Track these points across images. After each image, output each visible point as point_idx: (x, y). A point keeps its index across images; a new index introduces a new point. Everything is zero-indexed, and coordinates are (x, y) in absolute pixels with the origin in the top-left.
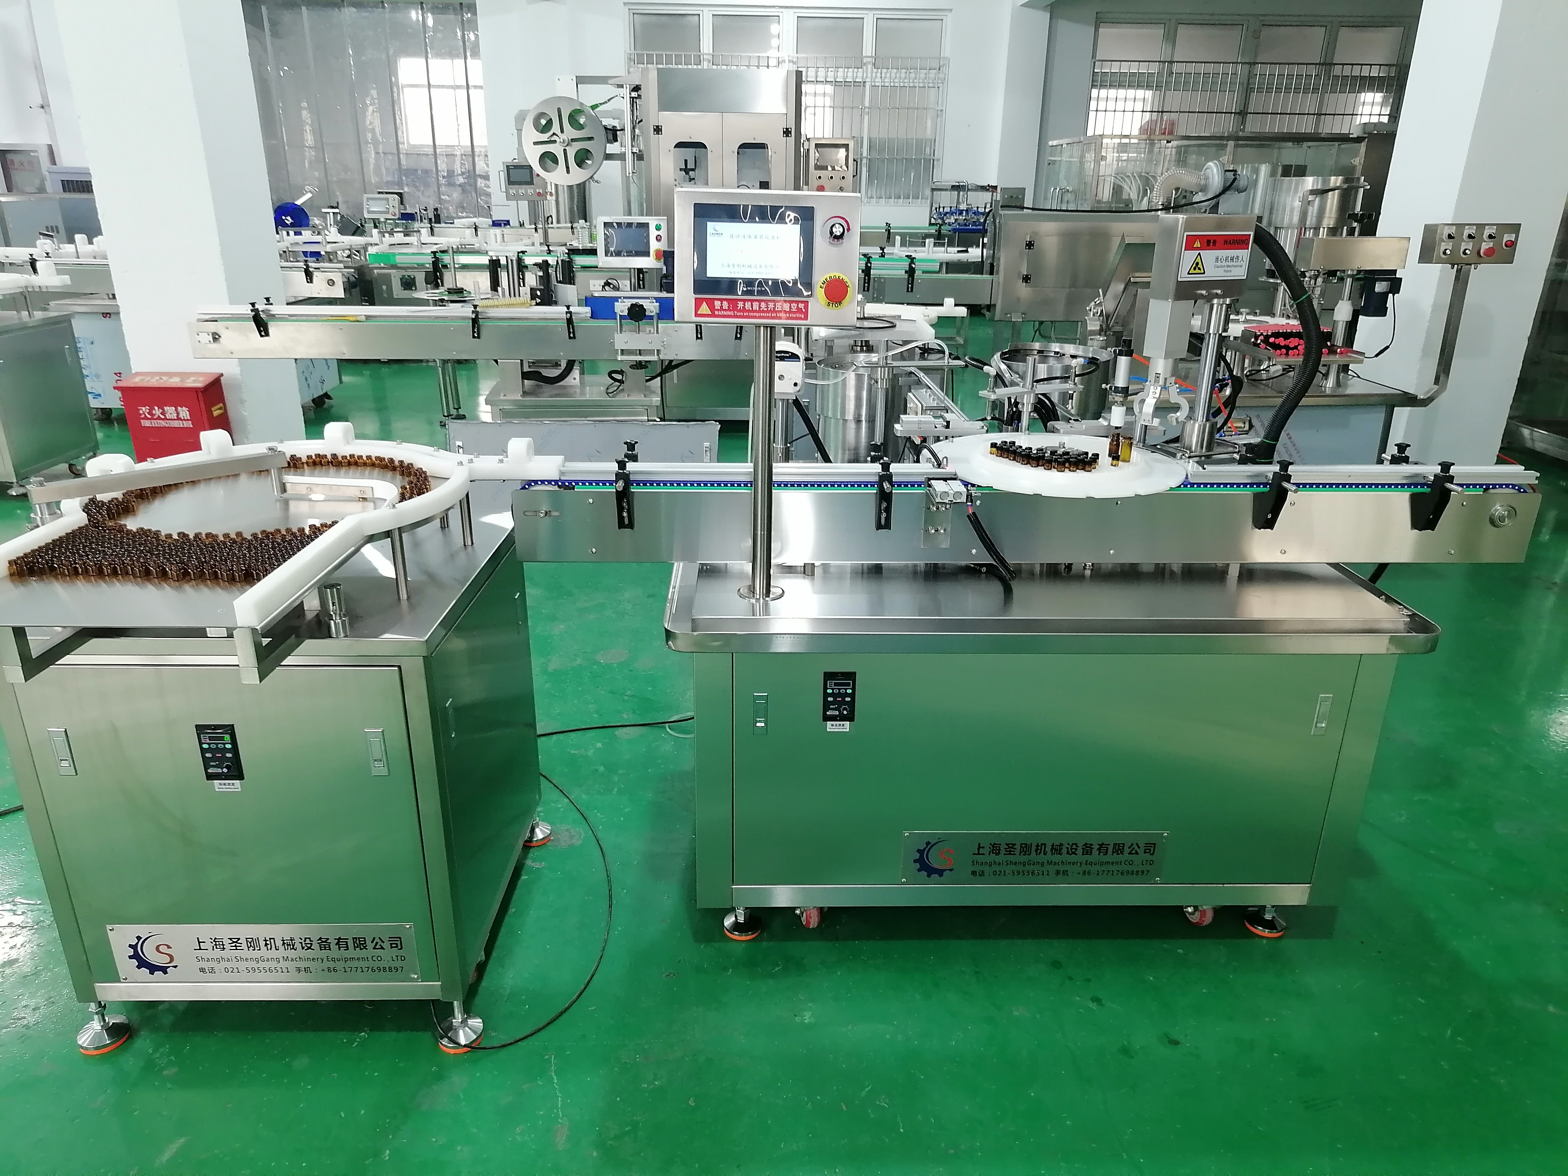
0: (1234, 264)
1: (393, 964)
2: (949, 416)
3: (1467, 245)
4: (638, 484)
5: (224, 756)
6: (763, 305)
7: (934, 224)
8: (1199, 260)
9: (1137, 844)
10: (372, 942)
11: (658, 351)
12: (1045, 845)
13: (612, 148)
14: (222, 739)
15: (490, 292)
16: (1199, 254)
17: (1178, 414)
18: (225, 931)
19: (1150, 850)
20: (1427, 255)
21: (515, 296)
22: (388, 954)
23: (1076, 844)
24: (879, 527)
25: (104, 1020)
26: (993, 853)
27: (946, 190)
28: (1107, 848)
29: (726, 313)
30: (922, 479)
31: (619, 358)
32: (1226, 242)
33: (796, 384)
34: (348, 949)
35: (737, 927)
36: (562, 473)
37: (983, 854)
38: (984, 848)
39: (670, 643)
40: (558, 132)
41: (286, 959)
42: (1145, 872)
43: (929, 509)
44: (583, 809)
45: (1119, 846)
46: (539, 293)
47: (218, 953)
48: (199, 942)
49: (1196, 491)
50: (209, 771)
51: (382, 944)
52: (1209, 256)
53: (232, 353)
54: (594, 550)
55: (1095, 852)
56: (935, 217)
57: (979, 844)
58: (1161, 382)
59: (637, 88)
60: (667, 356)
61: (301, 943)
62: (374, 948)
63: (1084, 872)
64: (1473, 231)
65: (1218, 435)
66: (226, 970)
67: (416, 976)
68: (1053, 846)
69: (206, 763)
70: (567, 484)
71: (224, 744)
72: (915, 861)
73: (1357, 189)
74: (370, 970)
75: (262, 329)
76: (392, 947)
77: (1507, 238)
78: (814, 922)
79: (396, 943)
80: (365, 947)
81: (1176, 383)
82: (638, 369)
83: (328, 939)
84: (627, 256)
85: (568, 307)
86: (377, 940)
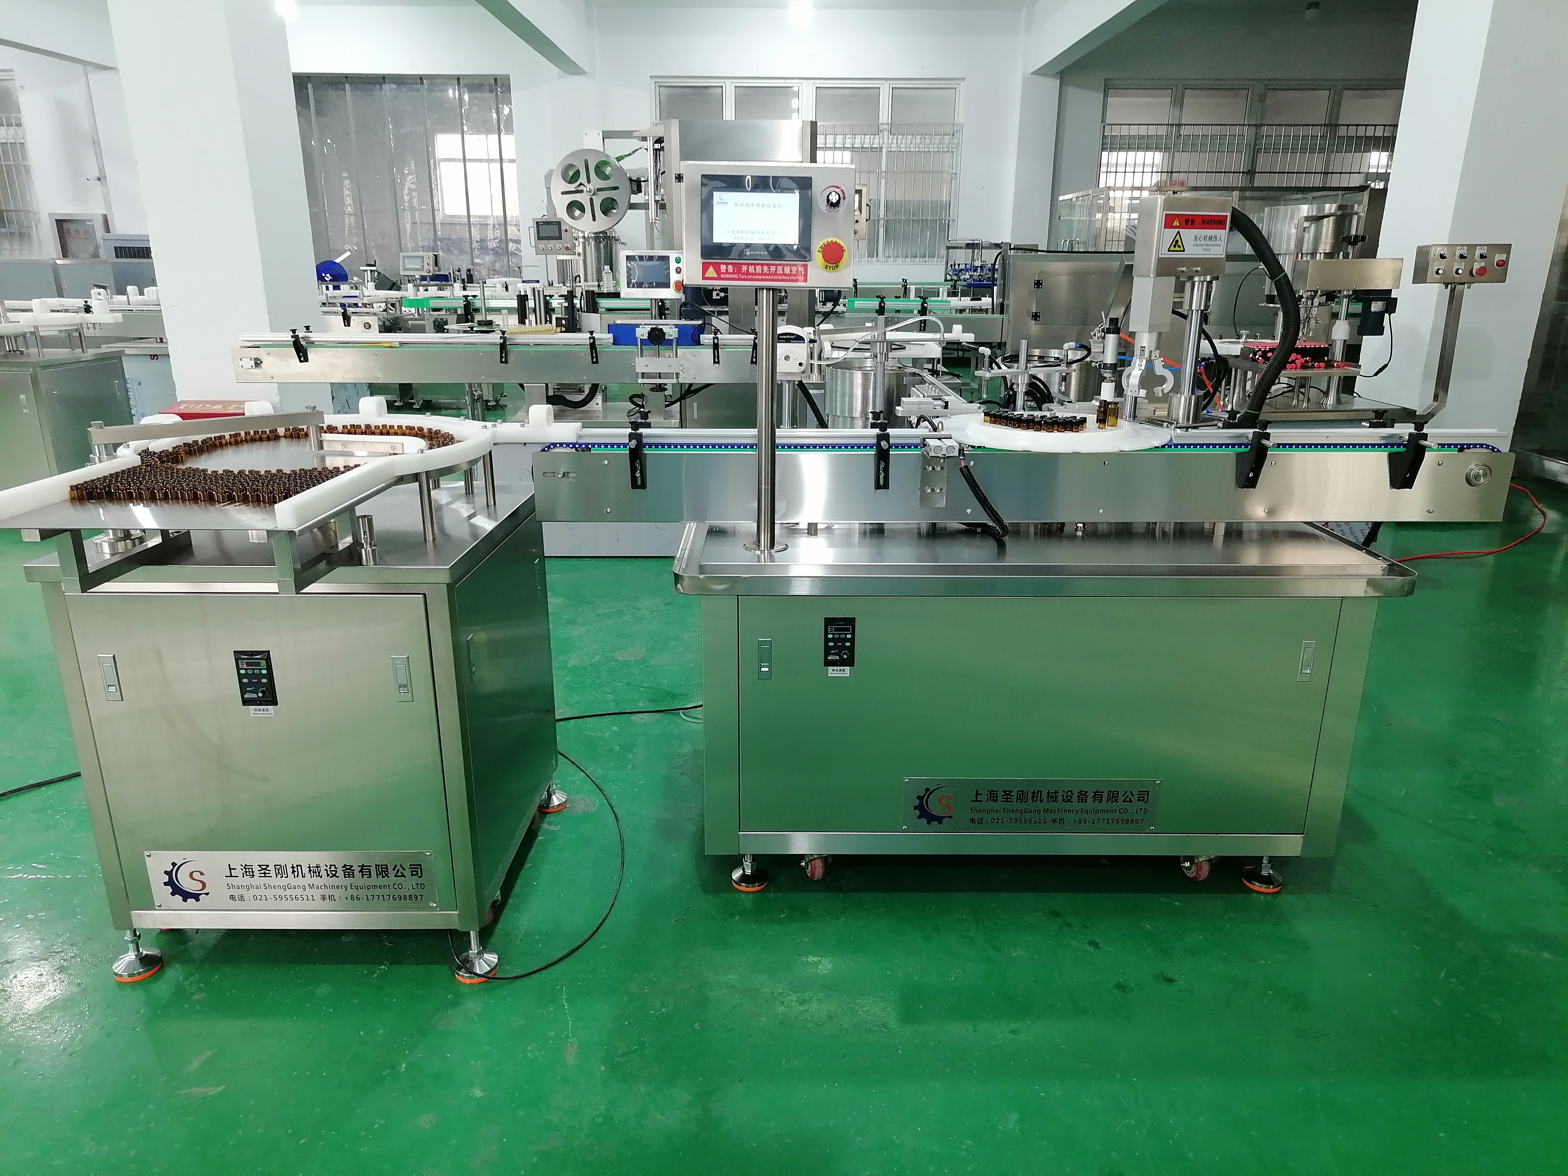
0: (1213, 243)
1: (413, 892)
2: (947, 398)
3: (1461, 266)
4: (650, 446)
5: (259, 681)
6: (766, 268)
7: (949, 281)
8: (1178, 238)
9: (1131, 792)
10: (394, 870)
11: (677, 374)
12: (1041, 792)
13: (636, 199)
14: (259, 664)
15: (518, 324)
16: (1179, 232)
17: (1164, 386)
18: (255, 858)
19: (1144, 797)
20: (1420, 276)
21: (541, 323)
22: (409, 883)
23: (1071, 791)
24: (878, 486)
25: (138, 951)
26: (991, 800)
27: (961, 248)
28: (1102, 795)
29: (731, 276)
30: (918, 441)
31: (640, 381)
32: (1203, 222)
33: (801, 364)
34: (370, 877)
35: (744, 878)
36: (580, 437)
37: (982, 801)
38: (981, 794)
39: (679, 585)
40: (585, 182)
41: (312, 886)
42: (1140, 821)
43: (925, 469)
44: (598, 782)
45: (1113, 794)
46: (564, 322)
47: (248, 880)
48: (230, 869)
49: (1180, 451)
50: (246, 696)
51: (403, 871)
52: (1188, 235)
53: (272, 378)
54: (609, 510)
55: (1090, 799)
56: (950, 273)
57: (977, 791)
58: (1147, 355)
59: (660, 140)
60: (685, 379)
61: (326, 870)
62: (396, 876)
63: (1080, 820)
64: (1464, 252)
65: (1205, 412)
66: (255, 898)
67: (434, 905)
68: (1048, 793)
69: (243, 688)
70: (584, 446)
71: (260, 670)
72: (915, 808)
73: (1351, 216)
74: (391, 898)
75: (301, 354)
76: (412, 875)
77: (1499, 257)
78: (818, 870)
79: (416, 870)
80: (387, 875)
81: (1160, 357)
82: (657, 391)
83: (352, 866)
84: (649, 287)
85: (591, 333)
86: (399, 867)
